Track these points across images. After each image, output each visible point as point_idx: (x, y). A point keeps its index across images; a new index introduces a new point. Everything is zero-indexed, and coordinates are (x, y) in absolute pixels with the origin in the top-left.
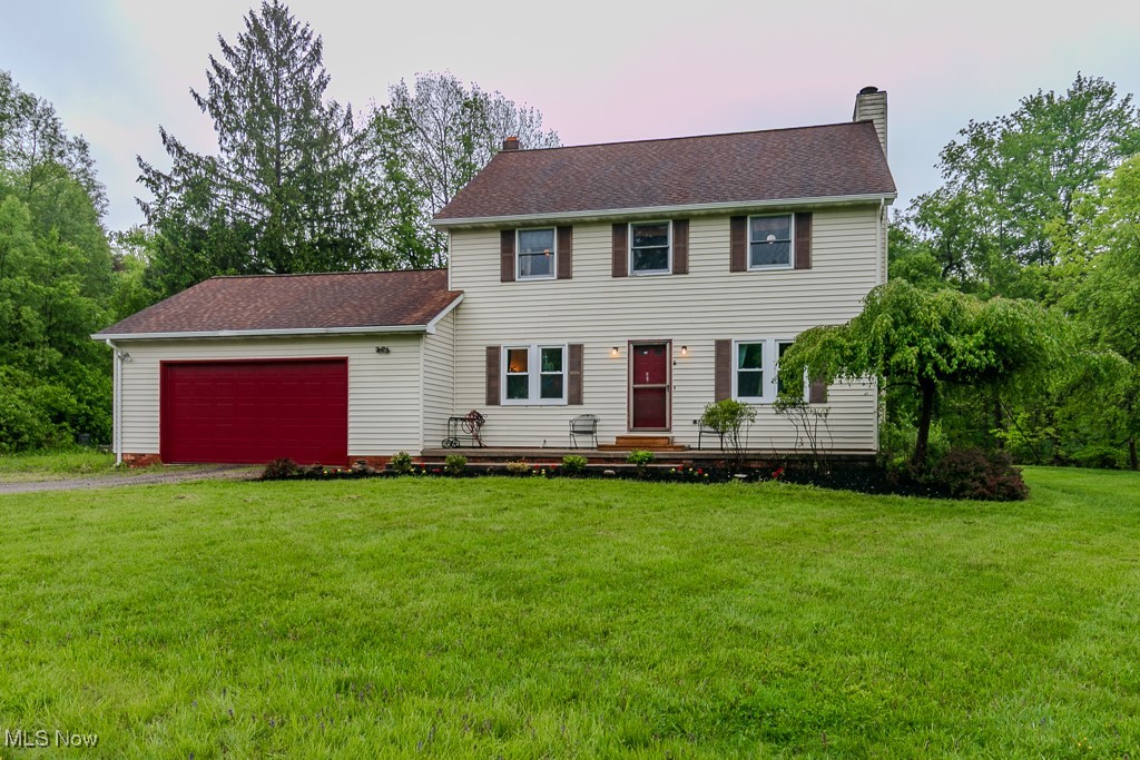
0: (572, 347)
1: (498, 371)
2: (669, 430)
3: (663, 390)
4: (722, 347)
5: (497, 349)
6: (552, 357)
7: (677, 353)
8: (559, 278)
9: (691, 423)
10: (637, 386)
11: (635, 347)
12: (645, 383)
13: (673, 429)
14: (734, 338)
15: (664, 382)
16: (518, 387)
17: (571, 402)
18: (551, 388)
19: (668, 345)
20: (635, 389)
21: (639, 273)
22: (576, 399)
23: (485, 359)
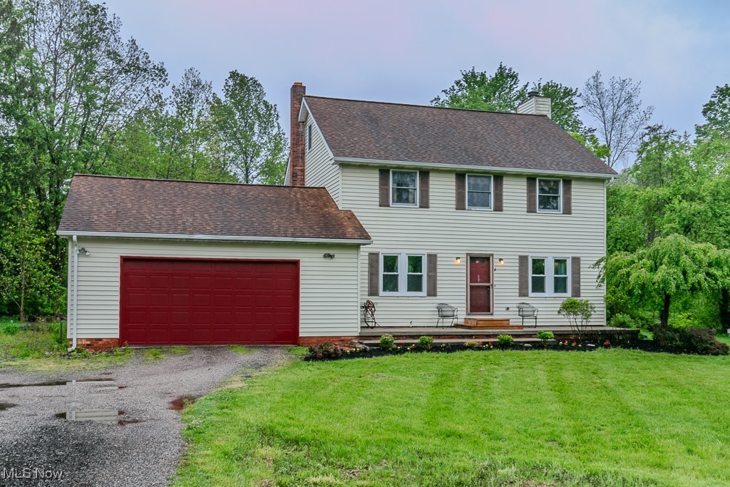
0: (429, 256)
1: (377, 271)
2: (492, 314)
3: (489, 287)
4: (523, 259)
5: (377, 255)
6: (415, 262)
7: (495, 263)
8: (420, 207)
9: (505, 309)
10: (472, 284)
11: (471, 258)
12: (477, 282)
13: (495, 313)
14: (530, 255)
15: (489, 282)
16: (391, 284)
17: (429, 295)
18: (415, 284)
19: (491, 257)
20: (471, 286)
21: (473, 208)
22: (432, 292)
23: (367, 262)
